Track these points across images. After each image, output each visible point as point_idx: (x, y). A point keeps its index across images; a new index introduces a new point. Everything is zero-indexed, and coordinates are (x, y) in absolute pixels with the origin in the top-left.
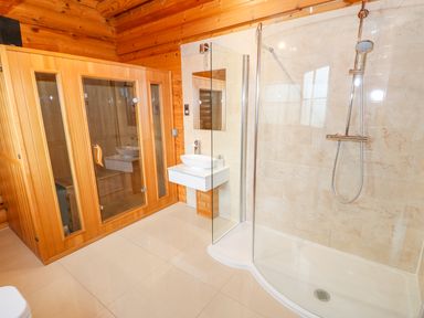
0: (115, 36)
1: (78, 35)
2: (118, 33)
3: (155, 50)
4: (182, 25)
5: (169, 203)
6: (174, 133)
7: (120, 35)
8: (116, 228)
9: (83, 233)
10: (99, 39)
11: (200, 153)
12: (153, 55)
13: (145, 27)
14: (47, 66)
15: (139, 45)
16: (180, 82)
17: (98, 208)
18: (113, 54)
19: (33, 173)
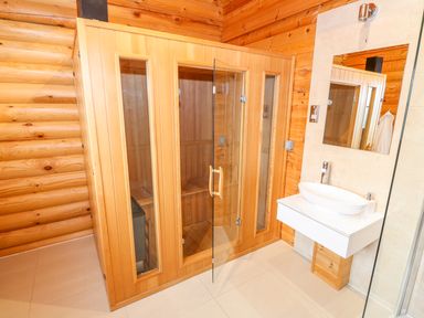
0: (222, 18)
2: (226, 14)
3: (273, 29)
5: (268, 240)
6: (288, 145)
7: (229, 16)
9: (159, 274)
10: (204, 23)
11: (328, 183)
14: (136, 49)
15: (250, 26)
16: (308, 72)
19: (107, 194)
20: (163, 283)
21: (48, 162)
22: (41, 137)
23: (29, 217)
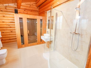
0: (38, 10)
1: (31, 11)
4: (47, 7)
6: (45, 29)
8: (31, 45)
10: (36, 11)
12: (43, 13)
13: (42, 8)
14: (21, 16)
17: (28, 41)
18: (38, 14)
20: (25, 46)
21: (12, 31)
22: (11, 27)
23: (9, 38)
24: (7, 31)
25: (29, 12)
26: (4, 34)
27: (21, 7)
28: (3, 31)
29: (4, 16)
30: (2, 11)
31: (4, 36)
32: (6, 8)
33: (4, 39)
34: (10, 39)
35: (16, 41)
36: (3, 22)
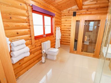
1: (97, 8)
10: (105, 8)
17: (81, 48)
20: (77, 53)
24: (67, 34)
25: (94, 11)
26: (64, 36)
27: (83, 7)
28: (64, 34)
29: (66, 20)
30: (65, 16)
31: (64, 38)
32: (69, 12)
33: (63, 41)
34: (67, 42)
35: (70, 45)
36: (65, 26)
